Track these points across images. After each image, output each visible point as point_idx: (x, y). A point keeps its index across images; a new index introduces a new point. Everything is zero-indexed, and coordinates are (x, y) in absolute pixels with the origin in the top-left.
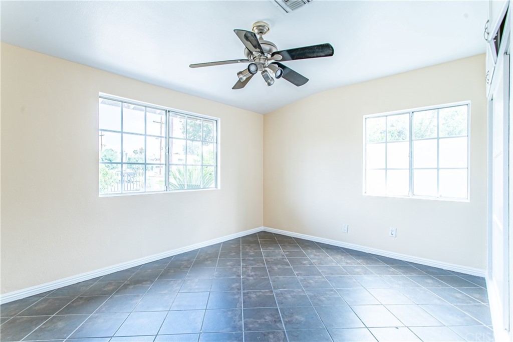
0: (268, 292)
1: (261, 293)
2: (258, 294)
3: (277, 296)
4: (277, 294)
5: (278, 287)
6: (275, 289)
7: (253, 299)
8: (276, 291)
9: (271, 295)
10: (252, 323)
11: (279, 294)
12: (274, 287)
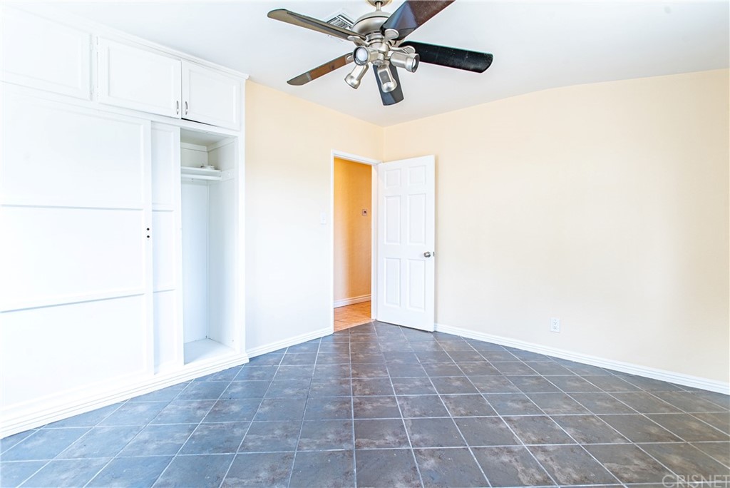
0: (364, 445)
1: (377, 443)
2: (382, 442)
3: (351, 436)
4: (349, 440)
5: (344, 454)
6: (350, 451)
7: (390, 432)
8: (350, 447)
9: (360, 440)
10: (388, 403)
11: (346, 440)
12: (352, 456)
